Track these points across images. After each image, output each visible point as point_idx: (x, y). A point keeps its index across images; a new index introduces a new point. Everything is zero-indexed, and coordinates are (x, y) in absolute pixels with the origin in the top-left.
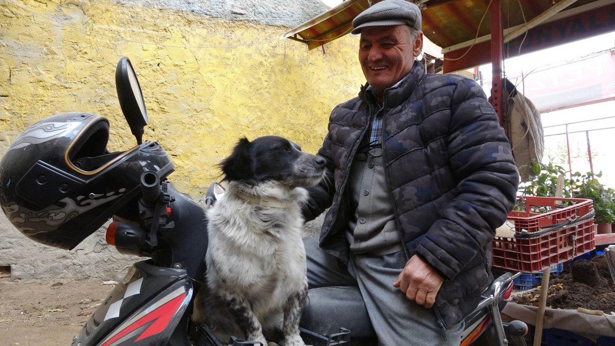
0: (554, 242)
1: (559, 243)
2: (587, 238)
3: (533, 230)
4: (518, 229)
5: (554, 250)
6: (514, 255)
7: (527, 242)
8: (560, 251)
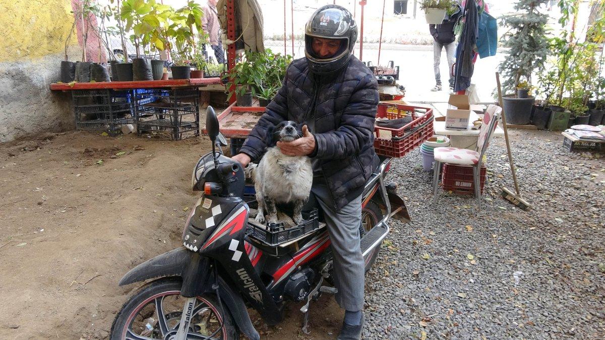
0: (412, 139)
1: (414, 138)
2: (430, 131)
3: (401, 136)
4: (393, 136)
5: (412, 143)
6: (391, 149)
7: (398, 143)
8: (414, 143)
